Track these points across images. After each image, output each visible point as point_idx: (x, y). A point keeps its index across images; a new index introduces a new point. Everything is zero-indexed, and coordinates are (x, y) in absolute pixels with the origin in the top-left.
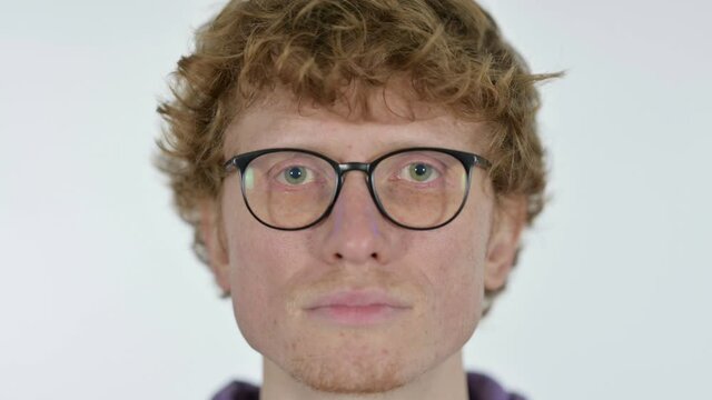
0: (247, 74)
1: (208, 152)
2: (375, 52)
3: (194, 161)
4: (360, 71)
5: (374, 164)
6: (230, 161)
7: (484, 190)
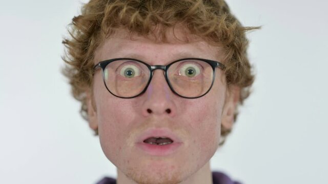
0: (106, 21)
1: (87, 62)
2: (169, 11)
3: (80, 67)
4: (161, 19)
5: (168, 66)
6: (98, 65)
7: (222, 81)
